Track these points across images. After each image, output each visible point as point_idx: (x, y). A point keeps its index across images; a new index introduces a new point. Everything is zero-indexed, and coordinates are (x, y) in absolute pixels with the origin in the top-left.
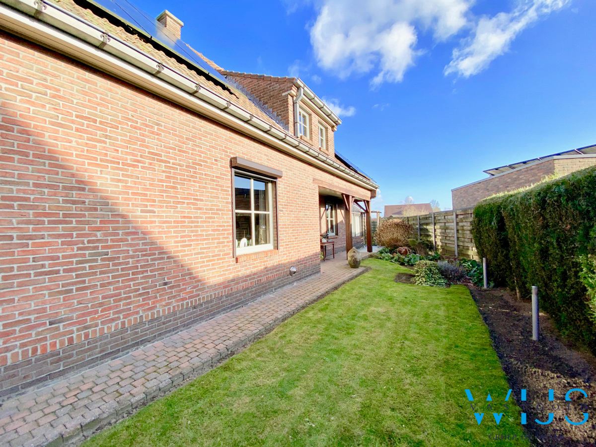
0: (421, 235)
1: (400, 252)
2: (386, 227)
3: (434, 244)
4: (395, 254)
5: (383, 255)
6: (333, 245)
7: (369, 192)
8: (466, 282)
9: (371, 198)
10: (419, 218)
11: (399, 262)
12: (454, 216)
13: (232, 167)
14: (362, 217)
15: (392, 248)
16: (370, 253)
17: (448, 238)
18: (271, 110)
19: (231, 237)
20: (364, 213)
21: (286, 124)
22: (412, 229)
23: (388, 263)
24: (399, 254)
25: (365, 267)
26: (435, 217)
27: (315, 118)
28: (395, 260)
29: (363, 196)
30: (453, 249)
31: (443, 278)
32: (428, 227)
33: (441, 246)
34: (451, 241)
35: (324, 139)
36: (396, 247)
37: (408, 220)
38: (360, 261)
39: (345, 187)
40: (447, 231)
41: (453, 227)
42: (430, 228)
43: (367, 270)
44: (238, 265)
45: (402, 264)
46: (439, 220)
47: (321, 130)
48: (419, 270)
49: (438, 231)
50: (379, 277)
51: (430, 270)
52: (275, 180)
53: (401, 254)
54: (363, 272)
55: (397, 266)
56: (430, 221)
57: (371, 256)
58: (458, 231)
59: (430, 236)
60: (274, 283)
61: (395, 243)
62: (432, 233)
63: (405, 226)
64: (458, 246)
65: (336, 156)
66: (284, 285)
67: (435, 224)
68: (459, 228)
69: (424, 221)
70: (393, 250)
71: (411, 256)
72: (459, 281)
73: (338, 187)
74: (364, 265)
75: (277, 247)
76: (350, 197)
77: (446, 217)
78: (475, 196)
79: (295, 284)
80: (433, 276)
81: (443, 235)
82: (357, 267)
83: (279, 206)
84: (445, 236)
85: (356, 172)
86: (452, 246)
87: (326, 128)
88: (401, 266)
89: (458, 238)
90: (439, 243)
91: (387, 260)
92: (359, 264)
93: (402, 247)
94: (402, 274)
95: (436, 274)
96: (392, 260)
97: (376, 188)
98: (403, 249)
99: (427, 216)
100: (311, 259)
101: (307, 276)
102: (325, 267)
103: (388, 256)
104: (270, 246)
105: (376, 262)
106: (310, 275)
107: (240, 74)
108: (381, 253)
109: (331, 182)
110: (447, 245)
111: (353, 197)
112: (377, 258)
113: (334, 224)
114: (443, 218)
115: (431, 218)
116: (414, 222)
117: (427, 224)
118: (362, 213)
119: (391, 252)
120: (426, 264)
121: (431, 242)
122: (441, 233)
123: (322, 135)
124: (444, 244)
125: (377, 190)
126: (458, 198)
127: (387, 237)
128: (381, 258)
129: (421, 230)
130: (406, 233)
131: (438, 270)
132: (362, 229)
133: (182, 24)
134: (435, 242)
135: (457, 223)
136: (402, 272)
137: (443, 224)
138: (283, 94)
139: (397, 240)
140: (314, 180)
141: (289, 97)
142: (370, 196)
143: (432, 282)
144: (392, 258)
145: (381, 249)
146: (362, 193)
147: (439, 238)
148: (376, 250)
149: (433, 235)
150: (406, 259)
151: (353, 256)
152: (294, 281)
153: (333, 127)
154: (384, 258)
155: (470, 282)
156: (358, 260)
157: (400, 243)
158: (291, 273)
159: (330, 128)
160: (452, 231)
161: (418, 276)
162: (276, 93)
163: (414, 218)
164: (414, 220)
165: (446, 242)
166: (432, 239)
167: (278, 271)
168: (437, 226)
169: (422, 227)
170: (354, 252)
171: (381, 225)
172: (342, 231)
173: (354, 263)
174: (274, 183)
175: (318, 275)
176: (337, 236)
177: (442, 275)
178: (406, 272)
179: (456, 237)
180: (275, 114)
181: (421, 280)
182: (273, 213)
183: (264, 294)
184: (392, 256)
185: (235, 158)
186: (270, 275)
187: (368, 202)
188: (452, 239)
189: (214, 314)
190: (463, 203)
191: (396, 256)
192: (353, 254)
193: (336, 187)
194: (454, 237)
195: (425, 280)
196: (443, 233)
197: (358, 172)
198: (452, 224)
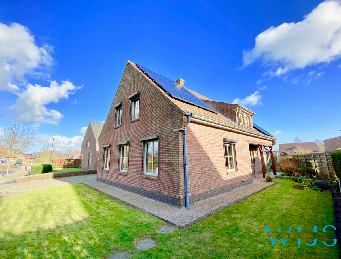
0: (307, 166)
1: (294, 175)
2: (283, 161)
3: (316, 171)
4: (291, 176)
5: (284, 176)
6: (255, 170)
7: (272, 142)
8: (332, 190)
9: (273, 145)
10: (305, 156)
11: (294, 180)
12: (325, 156)
13: (223, 141)
14: (267, 154)
15: (289, 172)
16: (275, 176)
17: (323, 168)
18: (228, 115)
19: (225, 165)
20: (268, 152)
21: (235, 121)
22: (301, 162)
23: (288, 181)
24: (293, 176)
25: (275, 182)
26: (314, 156)
27: (245, 114)
28: (292, 180)
29: (268, 144)
30: (327, 174)
31: (319, 188)
32: (310, 161)
33: (320, 173)
34: (325, 169)
35: (248, 122)
36: (291, 172)
37: (298, 157)
38: (272, 179)
39: (259, 142)
40: (322, 164)
41: (325, 162)
42: (312, 162)
43: (276, 183)
44: (227, 176)
45: (296, 181)
46: (317, 158)
47: (247, 118)
48: (305, 183)
49: (317, 164)
50: (284, 186)
51: (312, 184)
52: (234, 143)
53: (295, 176)
54: (274, 184)
55: (293, 182)
56: (311, 158)
57: (277, 177)
58: (328, 164)
59: (312, 166)
60: (237, 185)
61: (291, 170)
62: (313, 164)
63: (296, 160)
64: (330, 173)
65: (254, 127)
66: (241, 186)
67: (315, 160)
68: (329, 163)
69: (308, 157)
70: (290, 174)
71: (301, 177)
72: (328, 189)
73: (256, 141)
74: (274, 181)
75: (237, 170)
76: (262, 146)
77: (320, 156)
78: (337, 145)
79: (244, 186)
80: (313, 186)
81: (320, 166)
82: (271, 182)
83: (236, 154)
84: (321, 167)
85: (264, 134)
86: (326, 172)
87: (249, 117)
88: (296, 183)
89: (329, 168)
90: (319, 171)
91: (287, 179)
92: (272, 180)
93: (295, 172)
94: (297, 186)
95: (314, 185)
96: (290, 179)
97: (275, 140)
98: (296, 174)
99: (309, 155)
100: (249, 176)
101: (248, 184)
102: (255, 181)
103: (288, 177)
104: (234, 170)
105: (281, 180)
106: (249, 183)
107: (213, 102)
108: (283, 175)
109: (253, 140)
110: (323, 172)
111: (263, 146)
112: (281, 178)
113: (252, 158)
114: (319, 156)
115: (311, 156)
116: (302, 158)
117: (310, 160)
118: (267, 152)
119: (288, 175)
120: (309, 181)
121: (314, 170)
122: (318, 165)
123: (247, 120)
124: (322, 172)
125: (276, 141)
126: (327, 145)
127: (285, 166)
128: (283, 178)
129: (306, 163)
130: (297, 164)
131: (316, 184)
132: (268, 161)
133: (184, 81)
134: (316, 170)
135: (327, 160)
136: (296, 185)
137: (319, 160)
138: (233, 110)
139: (291, 169)
140: (247, 140)
141: (236, 111)
142: (272, 144)
143: (313, 189)
144: (290, 178)
145: (282, 173)
146: (268, 143)
147: (318, 168)
148: (278, 174)
149: (314, 166)
150: (299, 179)
151: (268, 176)
152: (243, 185)
153: (251, 116)
154: (285, 178)
155: (334, 190)
156: (271, 178)
157: (294, 171)
158: (243, 182)
159: (250, 116)
160: (325, 164)
161: (305, 186)
162: (230, 109)
163: (301, 156)
164: (301, 157)
165: (323, 170)
166: (314, 168)
167: (238, 180)
168: (316, 161)
169: (307, 161)
170: (269, 174)
171: (280, 159)
172: (257, 163)
173: (269, 179)
174: (234, 145)
175: (252, 184)
176: (255, 166)
177: (318, 186)
178: (298, 185)
179: (327, 168)
180: (230, 117)
181: (307, 188)
182: (234, 156)
183: (235, 188)
184: (289, 177)
185: (225, 139)
186: (236, 181)
187: (271, 147)
188: (326, 168)
189: (223, 192)
190: (331, 148)
191: (292, 177)
192: (268, 175)
193: (256, 142)
194: (326, 167)
195: (309, 188)
196: (320, 165)
197: (266, 134)
198: (324, 160)
